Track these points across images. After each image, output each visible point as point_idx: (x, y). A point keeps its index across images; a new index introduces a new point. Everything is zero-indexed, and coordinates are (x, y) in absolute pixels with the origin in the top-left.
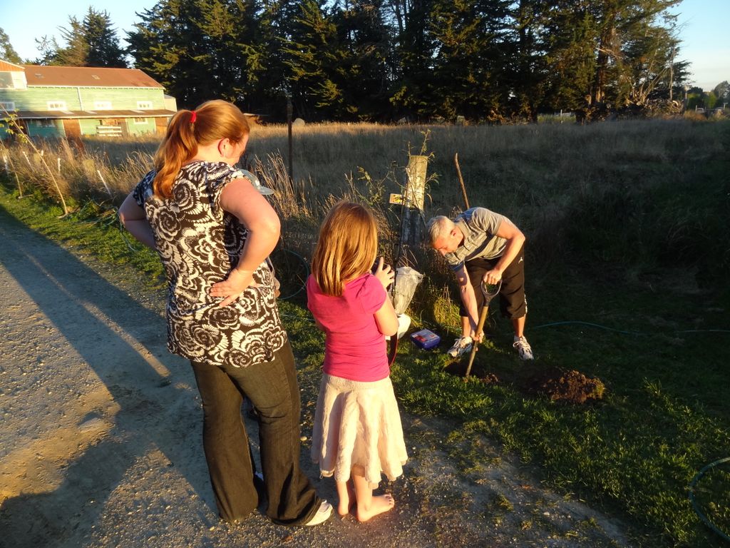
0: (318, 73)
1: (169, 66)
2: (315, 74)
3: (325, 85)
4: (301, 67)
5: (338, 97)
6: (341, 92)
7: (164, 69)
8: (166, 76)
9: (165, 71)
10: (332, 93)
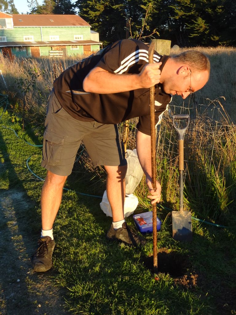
0: (192, 13)
1: (98, 13)
2: (190, 14)
3: (197, 21)
4: (181, 9)
5: (206, 30)
6: (207, 26)
7: (95, 15)
8: (96, 20)
9: (95, 16)
10: (201, 27)
